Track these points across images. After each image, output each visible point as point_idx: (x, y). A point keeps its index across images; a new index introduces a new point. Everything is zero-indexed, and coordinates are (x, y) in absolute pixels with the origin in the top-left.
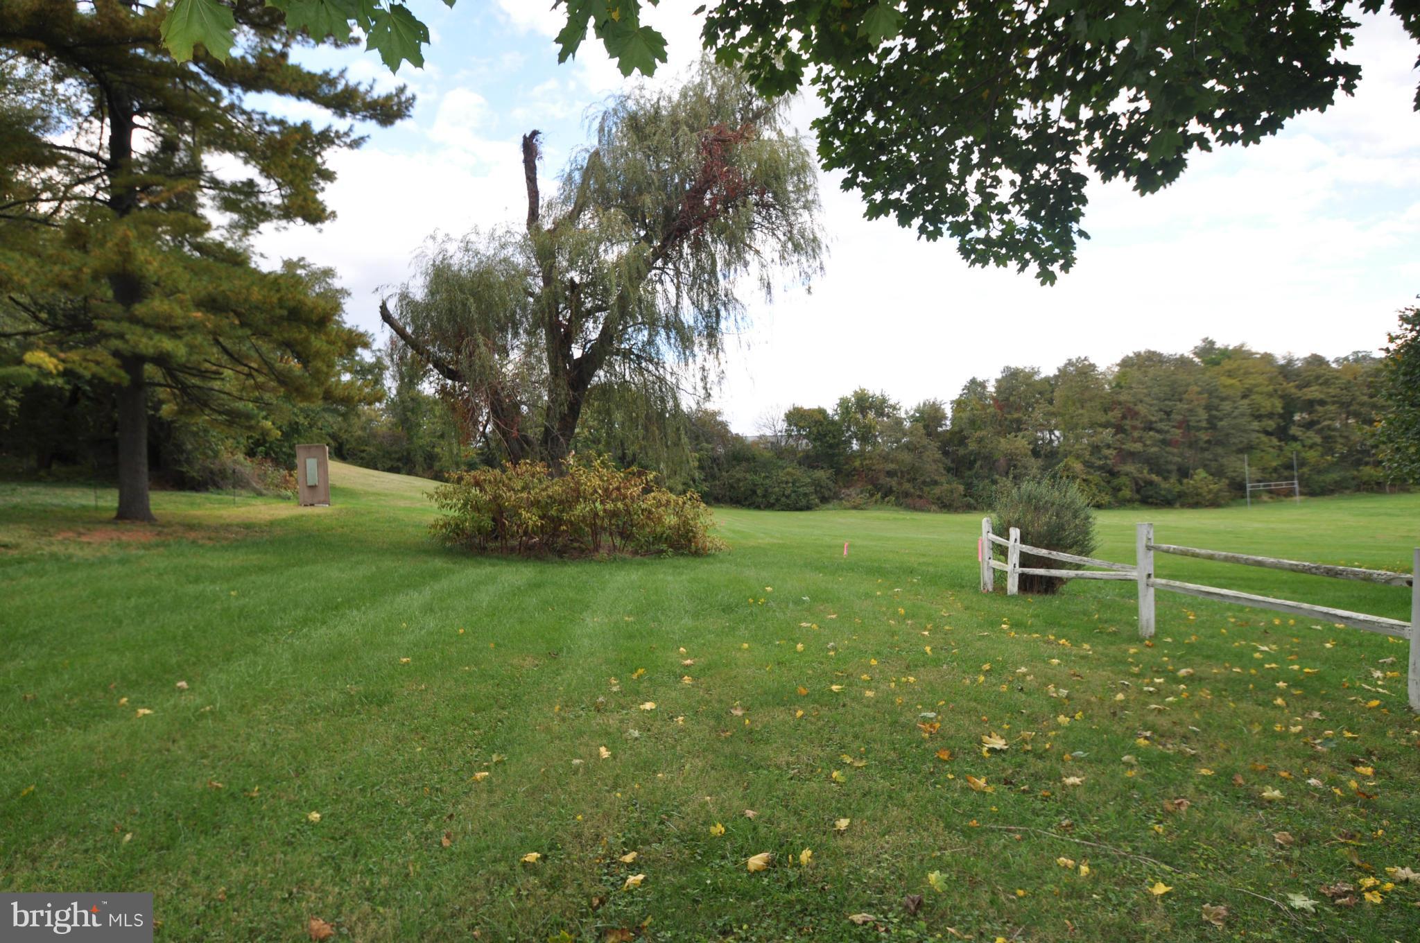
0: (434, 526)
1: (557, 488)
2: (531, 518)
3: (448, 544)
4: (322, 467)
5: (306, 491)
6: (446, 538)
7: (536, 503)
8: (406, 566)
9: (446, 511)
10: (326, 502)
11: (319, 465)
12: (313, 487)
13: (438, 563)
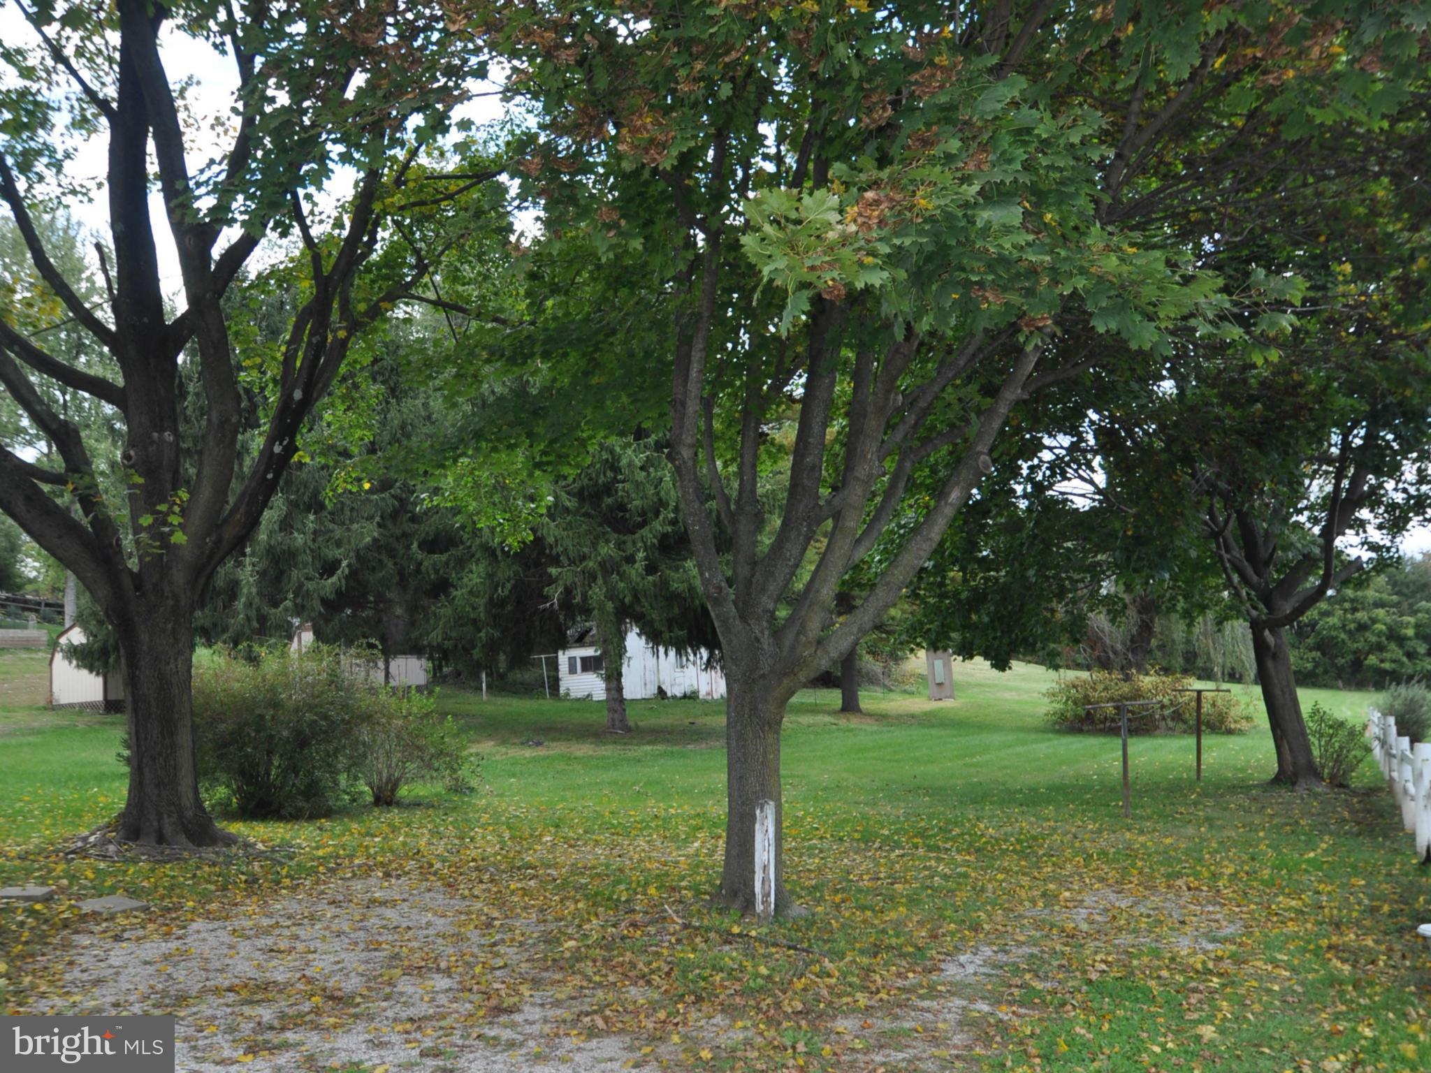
0: (1046, 715)
1: (1126, 688)
2: (1109, 708)
3: (1057, 727)
4: (947, 666)
5: (935, 688)
6: (1056, 723)
7: (1111, 699)
8: (1033, 736)
9: (1055, 705)
10: (951, 697)
11: (944, 665)
12: (940, 684)
13: (1051, 736)
